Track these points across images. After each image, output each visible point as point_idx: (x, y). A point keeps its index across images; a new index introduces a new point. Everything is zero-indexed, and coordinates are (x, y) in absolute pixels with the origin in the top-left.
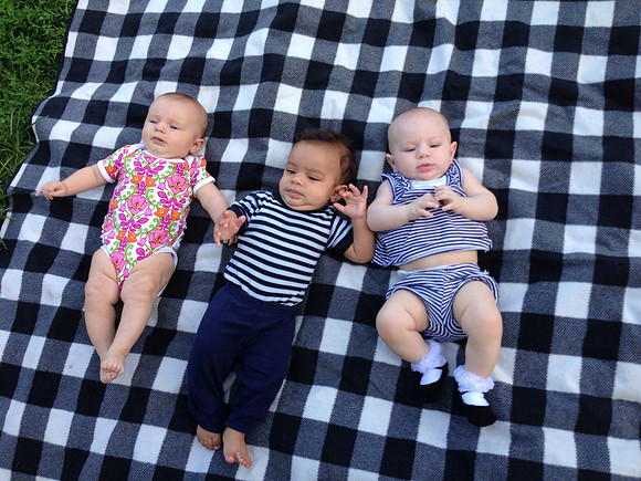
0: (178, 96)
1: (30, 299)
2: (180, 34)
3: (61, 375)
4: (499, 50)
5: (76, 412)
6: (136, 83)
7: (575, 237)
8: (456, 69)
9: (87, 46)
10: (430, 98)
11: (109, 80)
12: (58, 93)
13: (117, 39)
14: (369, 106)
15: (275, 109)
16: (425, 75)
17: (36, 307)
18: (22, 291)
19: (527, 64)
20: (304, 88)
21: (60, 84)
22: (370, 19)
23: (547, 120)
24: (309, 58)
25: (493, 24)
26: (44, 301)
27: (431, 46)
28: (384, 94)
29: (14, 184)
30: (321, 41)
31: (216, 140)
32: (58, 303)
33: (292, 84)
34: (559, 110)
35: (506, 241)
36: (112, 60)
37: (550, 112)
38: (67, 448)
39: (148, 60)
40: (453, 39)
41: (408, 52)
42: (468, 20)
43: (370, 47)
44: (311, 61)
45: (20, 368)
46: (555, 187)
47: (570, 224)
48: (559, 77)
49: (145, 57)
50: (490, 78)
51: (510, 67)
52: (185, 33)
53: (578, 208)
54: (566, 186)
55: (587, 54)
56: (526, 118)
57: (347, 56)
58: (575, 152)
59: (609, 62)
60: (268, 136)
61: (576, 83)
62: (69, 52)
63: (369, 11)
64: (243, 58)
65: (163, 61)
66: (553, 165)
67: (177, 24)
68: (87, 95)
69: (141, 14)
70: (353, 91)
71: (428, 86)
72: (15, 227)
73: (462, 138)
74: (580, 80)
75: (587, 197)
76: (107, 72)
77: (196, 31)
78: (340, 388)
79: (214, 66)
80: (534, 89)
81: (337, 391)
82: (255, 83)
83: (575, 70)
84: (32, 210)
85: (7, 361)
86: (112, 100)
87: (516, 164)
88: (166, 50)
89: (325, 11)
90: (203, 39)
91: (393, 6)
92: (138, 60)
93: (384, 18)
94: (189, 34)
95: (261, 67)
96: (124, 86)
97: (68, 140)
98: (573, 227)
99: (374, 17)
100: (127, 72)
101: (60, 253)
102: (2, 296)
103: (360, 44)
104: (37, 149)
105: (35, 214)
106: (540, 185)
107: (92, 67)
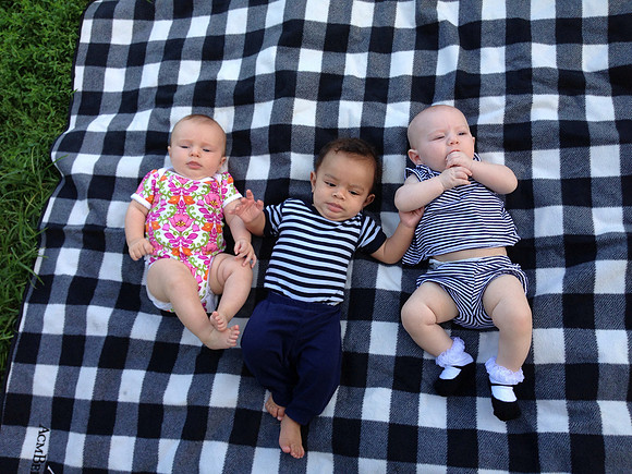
1: (75, 331)
2: (187, 59)
4: (504, 48)
6: (150, 111)
7: (603, 219)
10: (443, 99)
11: (122, 111)
12: (72, 128)
13: (125, 69)
14: (384, 112)
15: (293, 123)
16: (434, 77)
18: (66, 324)
19: (533, 59)
20: (318, 100)
21: (73, 119)
22: (373, 28)
23: (559, 110)
24: (319, 71)
25: (495, 22)
26: (90, 332)
27: (436, 49)
28: (398, 99)
29: (46, 219)
30: (328, 53)
32: (104, 333)
33: (306, 98)
34: (570, 99)
35: (536, 229)
37: (561, 102)
39: (160, 88)
40: (458, 41)
42: (470, 20)
43: (377, 54)
44: (322, 74)
45: (73, 400)
46: (577, 172)
47: (597, 206)
48: (565, 68)
49: (156, 85)
51: (517, 63)
52: (192, 57)
53: (602, 191)
54: (588, 170)
55: (588, 43)
56: (539, 109)
57: (356, 65)
58: (592, 136)
59: (610, 50)
61: (582, 72)
62: (78, 85)
64: (254, 77)
65: (174, 88)
66: (572, 151)
67: (184, 49)
68: (102, 126)
70: (367, 99)
71: (439, 88)
72: (50, 262)
73: (479, 134)
74: (585, 69)
75: (609, 179)
76: (119, 103)
77: (203, 55)
78: (393, 389)
79: (226, 87)
80: (542, 82)
81: (391, 391)
82: (270, 100)
83: (579, 60)
84: (65, 244)
85: (60, 394)
86: (129, 129)
87: (536, 155)
88: (176, 76)
89: (329, 24)
90: (212, 62)
91: (394, 13)
92: (150, 89)
93: (387, 25)
94: (196, 59)
95: (274, 83)
96: (138, 115)
97: (91, 172)
98: (599, 209)
99: (378, 25)
100: (140, 101)
101: (99, 284)
102: (45, 331)
103: (367, 53)
104: (63, 182)
105: (68, 247)
106: (562, 171)
107: (103, 99)
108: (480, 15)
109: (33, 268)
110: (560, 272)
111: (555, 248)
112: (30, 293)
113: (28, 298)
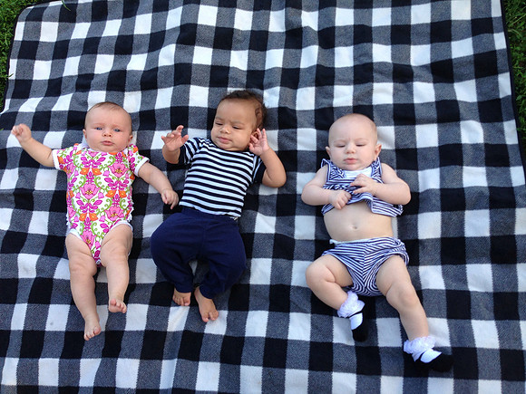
1: (9, 276)
2: (103, 53)
3: (44, 331)
4: (352, 47)
5: (62, 358)
6: (71, 95)
8: (323, 63)
9: (27, 69)
10: (307, 85)
11: (48, 95)
12: (6, 109)
13: (51, 62)
15: (190, 105)
16: (299, 69)
17: (15, 281)
18: (2, 270)
19: (374, 55)
20: (210, 86)
21: (8, 101)
22: (252, 31)
23: (394, 95)
24: (210, 64)
25: (345, 28)
26: (21, 275)
27: (301, 48)
28: (271, 86)
30: (217, 50)
31: (143, 132)
32: (33, 276)
33: (200, 85)
34: (401, 86)
36: (48, 78)
37: (395, 89)
38: (59, 387)
39: (80, 76)
40: (317, 41)
41: (285, 53)
42: (326, 26)
43: (255, 52)
44: (212, 66)
45: (9, 331)
46: (407, 144)
48: (398, 62)
49: (76, 74)
50: (348, 68)
52: (107, 52)
53: (425, 158)
54: (414, 142)
55: (415, 44)
56: (379, 94)
57: (239, 59)
58: (417, 117)
59: (431, 48)
60: (187, 126)
61: (410, 66)
63: (251, 25)
65: (92, 76)
66: (403, 128)
67: (100, 46)
68: (31, 108)
69: (68, 41)
70: (248, 85)
71: (303, 77)
73: (335, 114)
74: (413, 64)
75: (431, 149)
76: (45, 89)
77: (116, 50)
78: (270, 310)
79: (134, 76)
80: (381, 73)
81: (268, 312)
82: (170, 86)
83: (408, 57)
86: (53, 110)
88: (93, 67)
89: (217, 28)
90: (123, 56)
91: (268, 20)
92: (71, 77)
93: (263, 29)
94: (110, 54)
95: (173, 73)
96: (61, 97)
99: (256, 29)
100: (63, 86)
101: (28, 237)
103: (247, 51)
105: (3, 208)
106: (396, 143)
107: (33, 85)
108: (334, 22)
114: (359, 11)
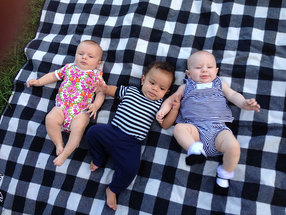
0: (91, 42)
1: (22, 132)
2: (93, 14)
3: (35, 167)
4: (240, 28)
5: (42, 185)
6: (72, 35)
7: (273, 116)
8: (219, 36)
9: (51, 17)
10: (207, 49)
11: (60, 33)
12: (36, 38)
13: (64, 15)
14: (179, 51)
15: (136, 50)
16: (205, 38)
17: (24, 135)
18: (19, 128)
19: (253, 35)
20: (150, 41)
21: (38, 34)
22: (180, 11)
23: (261, 62)
24: (152, 27)
25: (237, 16)
26: (28, 133)
27: (208, 25)
28: (186, 46)
29: (17, 78)
30: (157, 20)
31: (108, 63)
32: (34, 135)
33: (144, 39)
34: (267, 57)
35: (240, 116)
36: (61, 24)
37: (263, 58)
38: (37, 201)
39: (78, 25)
40: (219, 22)
41: (198, 26)
42: (226, 13)
43: (180, 24)
44: (153, 29)
45: (16, 163)
46: (264, 92)
47: (271, 110)
48: (267, 42)
49: (77, 24)
50: (235, 40)
51: (244, 36)
52: (95, 13)
53: (275, 103)
54: (270, 92)
55: (280, 32)
56: (252, 60)
57: (169, 27)
58: (274, 76)
60: (132, 62)
61: (275, 45)
62: (42, 19)
63: (180, 7)
64: (122, 26)
65: (85, 26)
66: (264, 82)
67: (92, 9)
68: (50, 39)
69: (75, 4)
70: (172, 44)
71: (206, 43)
72: (16, 98)
73: (222, 67)
74: (277, 44)
75: (279, 98)
76: (59, 30)
77: (100, 13)
78: (162, 180)
79: (108, 29)
80: (255, 47)
81: (160, 181)
82: (127, 38)
83: (274, 39)
84: (24, 91)
85: (11, 160)
86: (61, 42)
87: (247, 81)
88: (87, 21)
89: (160, 6)
90: (104, 17)
91: (191, 5)
92: (74, 25)
93: (187, 10)
94: (97, 14)
95: (130, 30)
96: (67, 36)
97: (41, 60)
98: (272, 111)
99: (183, 10)
100: (69, 30)
101: (36, 112)
102: (8, 130)
103: (175, 22)
104: (27, 63)
105: (25, 93)
106: (258, 91)
107: (53, 26)
108: (231, 12)
109: (8, 100)
110: (249, 138)
111: (248, 127)
112: (5, 111)
113: (4, 113)
114: (248, 7)
